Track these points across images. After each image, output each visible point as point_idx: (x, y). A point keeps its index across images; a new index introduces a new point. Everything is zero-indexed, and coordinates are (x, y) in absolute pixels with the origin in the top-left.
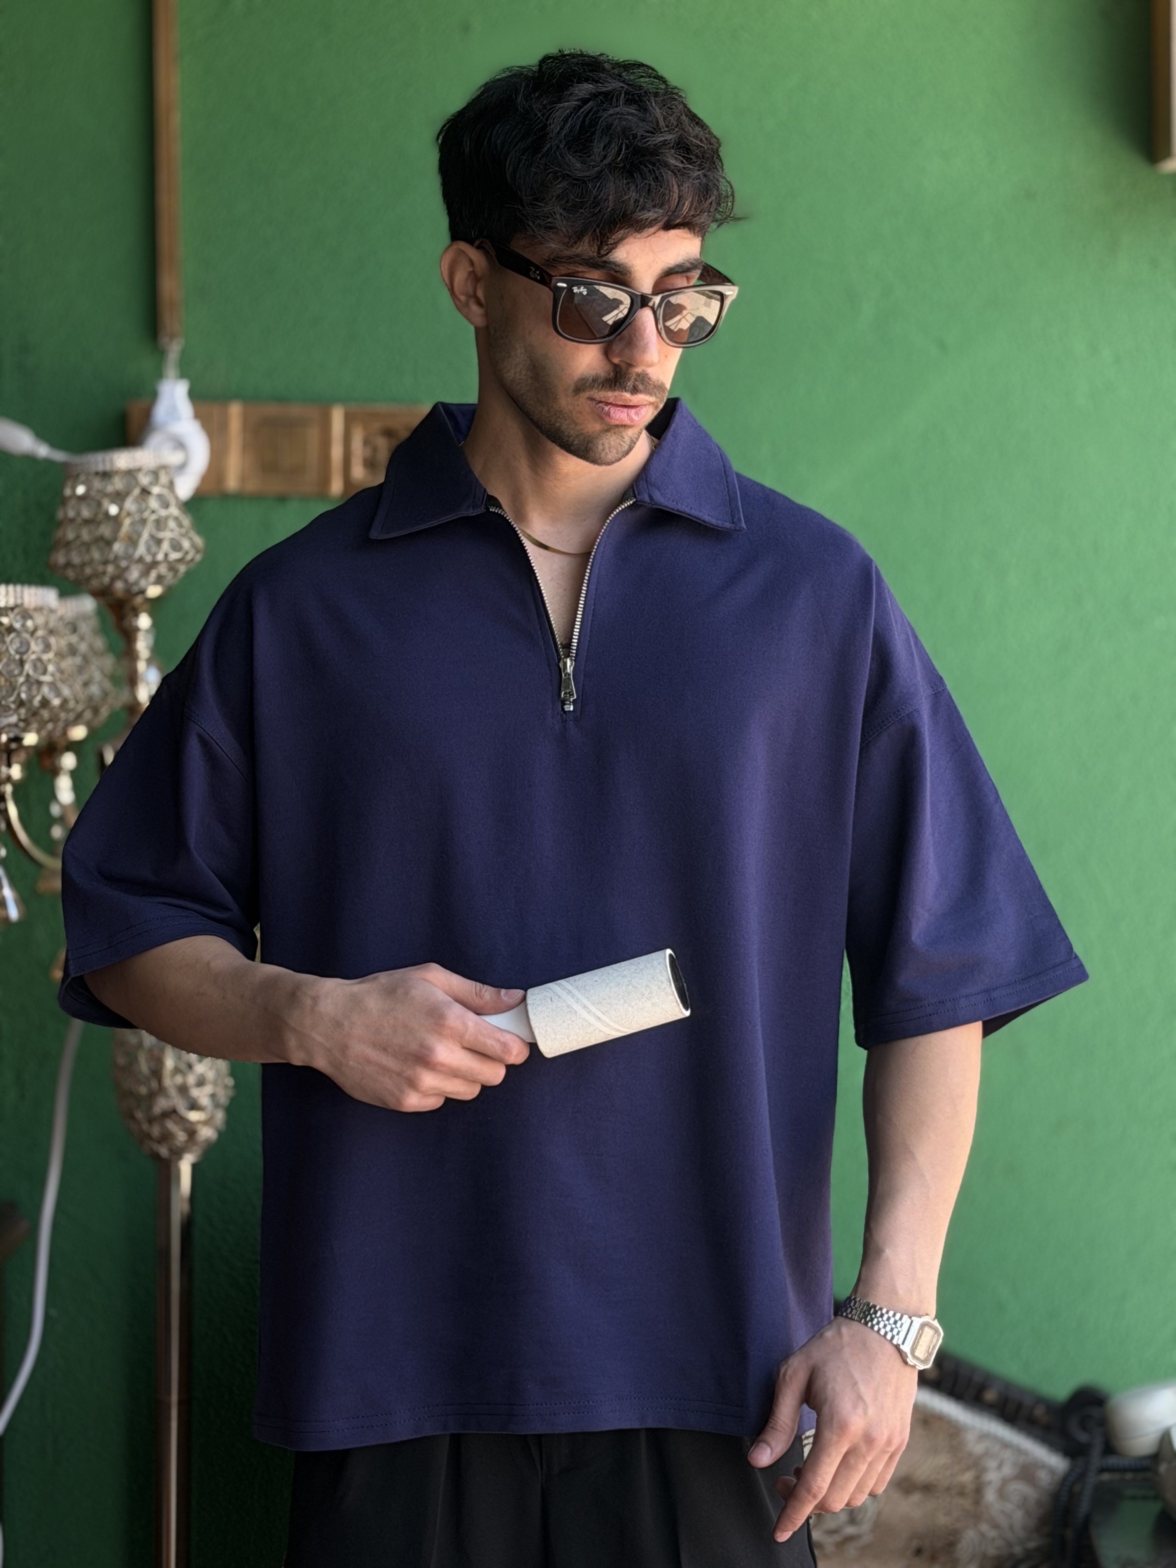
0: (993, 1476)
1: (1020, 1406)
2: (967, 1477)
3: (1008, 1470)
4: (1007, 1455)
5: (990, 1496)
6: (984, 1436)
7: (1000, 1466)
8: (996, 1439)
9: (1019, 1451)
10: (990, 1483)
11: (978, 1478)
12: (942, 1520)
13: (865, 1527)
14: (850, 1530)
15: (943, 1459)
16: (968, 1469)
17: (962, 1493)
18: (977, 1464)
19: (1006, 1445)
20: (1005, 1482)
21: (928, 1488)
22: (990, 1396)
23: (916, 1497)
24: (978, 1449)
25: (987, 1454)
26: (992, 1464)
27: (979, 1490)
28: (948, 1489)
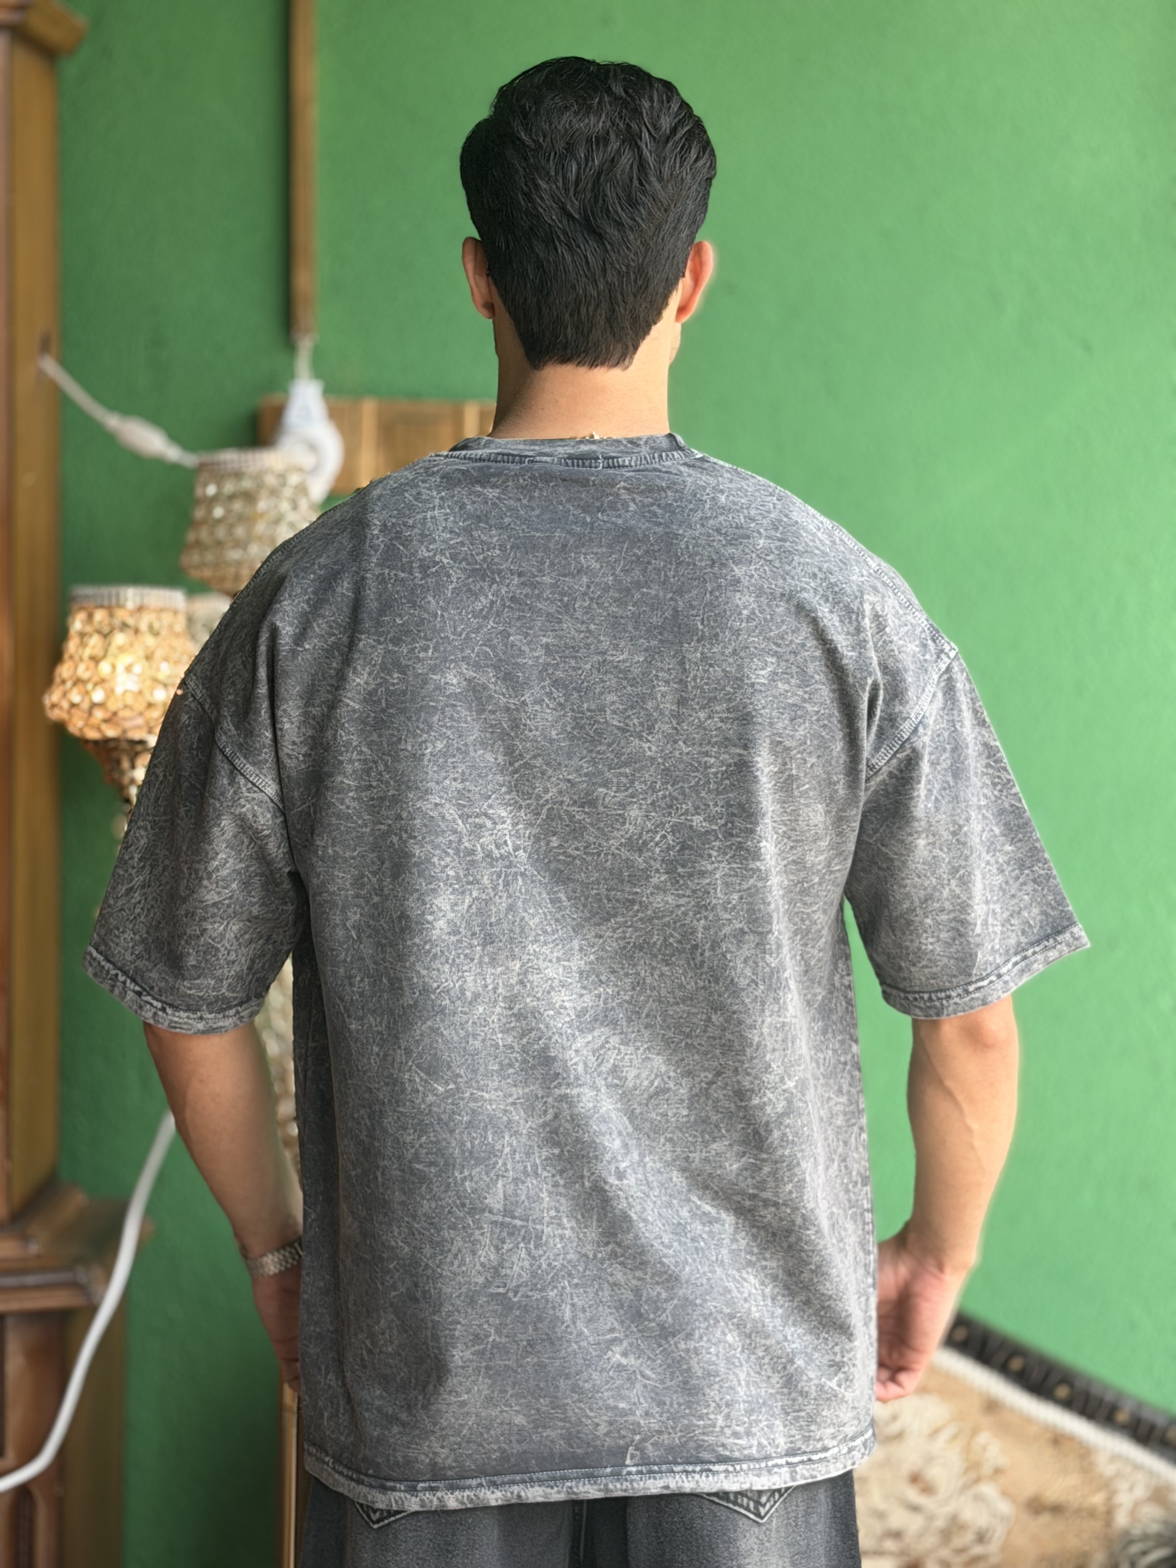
0: (1125, 1499)
1: (1152, 1428)
2: (1097, 1499)
3: (1140, 1492)
4: (1140, 1477)
5: (1121, 1520)
6: (1114, 1457)
7: (1131, 1489)
8: (1127, 1460)
9: (1150, 1473)
10: (1120, 1505)
11: (1109, 1499)
12: (1073, 1543)
13: (993, 1548)
14: (978, 1550)
15: (1073, 1480)
16: (1099, 1490)
17: (1092, 1513)
18: (1107, 1485)
19: (1137, 1467)
20: (1137, 1505)
21: (1057, 1509)
22: (1122, 1417)
23: (1045, 1518)
24: (1108, 1469)
25: (1118, 1475)
26: (1123, 1486)
27: (1109, 1512)
28: (1078, 1512)
